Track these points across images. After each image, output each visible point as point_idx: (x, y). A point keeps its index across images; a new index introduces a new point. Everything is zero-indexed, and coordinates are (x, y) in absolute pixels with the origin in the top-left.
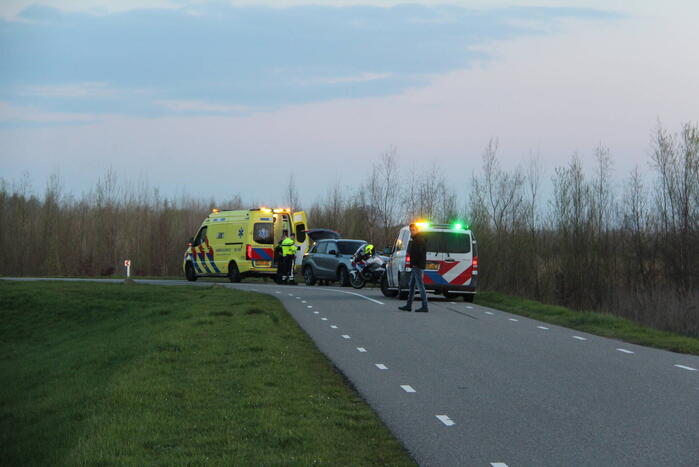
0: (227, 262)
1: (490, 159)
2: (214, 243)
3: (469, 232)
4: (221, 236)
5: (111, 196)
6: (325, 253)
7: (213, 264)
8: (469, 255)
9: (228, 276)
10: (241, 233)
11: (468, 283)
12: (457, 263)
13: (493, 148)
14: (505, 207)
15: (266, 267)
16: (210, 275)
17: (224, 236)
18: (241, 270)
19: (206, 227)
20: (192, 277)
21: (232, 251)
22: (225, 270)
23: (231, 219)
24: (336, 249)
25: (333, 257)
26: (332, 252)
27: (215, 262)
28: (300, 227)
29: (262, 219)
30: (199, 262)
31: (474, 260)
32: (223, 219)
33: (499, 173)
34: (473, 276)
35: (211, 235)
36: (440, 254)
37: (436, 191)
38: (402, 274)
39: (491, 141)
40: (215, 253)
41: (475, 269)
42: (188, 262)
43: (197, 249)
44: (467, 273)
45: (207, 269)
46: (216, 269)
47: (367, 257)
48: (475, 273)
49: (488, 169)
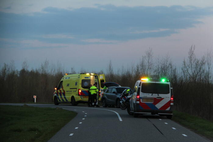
0: (71, 96)
1: (191, 53)
2: (66, 88)
3: (169, 83)
4: (68, 85)
5: (46, 70)
6: (111, 93)
7: (65, 98)
8: (169, 95)
9: (71, 102)
10: (76, 84)
11: (168, 109)
12: (163, 99)
13: (193, 49)
14: (198, 73)
15: (86, 99)
16: (64, 102)
17: (70, 85)
18: (76, 100)
19: (62, 81)
20: (57, 103)
21: (73, 91)
22: (70, 100)
23: (72, 78)
24: (116, 91)
25: (114, 94)
26: (114, 93)
27: (66, 96)
28: (102, 81)
29: (85, 78)
30: (59, 97)
31: (171, 97)
32: (69, 78)
33: (195, 60)
34: (171, 106)
35: (64, 85)
36: (154, 94)
37: (168, 67)
38: (135, 104)
39: (192, 47)
40: (66, 93)
41: (172, 102)
42: (55, 97)
43: (59, 91)
44: (168, 104)
45: (62, 99)
46: (66, 100)
47: (127, 95)
48: (172, 104)
49: (190, 57)
